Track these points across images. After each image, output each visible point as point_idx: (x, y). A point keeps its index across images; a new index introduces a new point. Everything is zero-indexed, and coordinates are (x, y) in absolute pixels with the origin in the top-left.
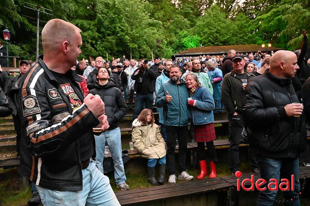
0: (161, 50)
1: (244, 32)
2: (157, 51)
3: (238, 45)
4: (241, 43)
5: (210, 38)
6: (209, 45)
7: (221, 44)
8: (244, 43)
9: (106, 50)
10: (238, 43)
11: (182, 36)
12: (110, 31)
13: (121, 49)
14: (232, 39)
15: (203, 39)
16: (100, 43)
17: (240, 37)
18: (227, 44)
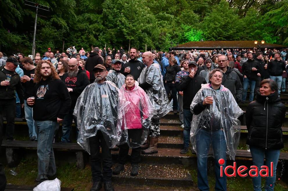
0: (163, 43)
1: (252, 27)
2: (157, 43)
3: (244, 40)
4: (246, 39)
5: (213, 33)
6: (212, 39)
7: (225, 39)
8: (250, 39)
9: (106, 41)
10: (244, 39)
11: (185, 30)
12: (112, 24)
13: (122, 41)
14: (238, 35)
15: (207, 34)
16: (102, 35)
17: (247, 33)
18: (231, 39)
